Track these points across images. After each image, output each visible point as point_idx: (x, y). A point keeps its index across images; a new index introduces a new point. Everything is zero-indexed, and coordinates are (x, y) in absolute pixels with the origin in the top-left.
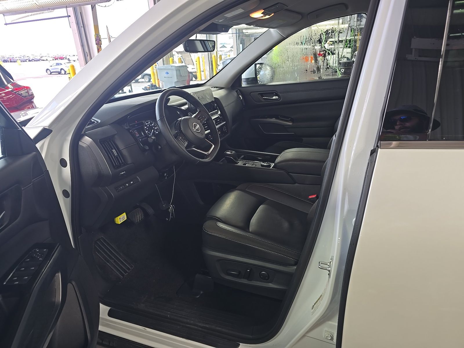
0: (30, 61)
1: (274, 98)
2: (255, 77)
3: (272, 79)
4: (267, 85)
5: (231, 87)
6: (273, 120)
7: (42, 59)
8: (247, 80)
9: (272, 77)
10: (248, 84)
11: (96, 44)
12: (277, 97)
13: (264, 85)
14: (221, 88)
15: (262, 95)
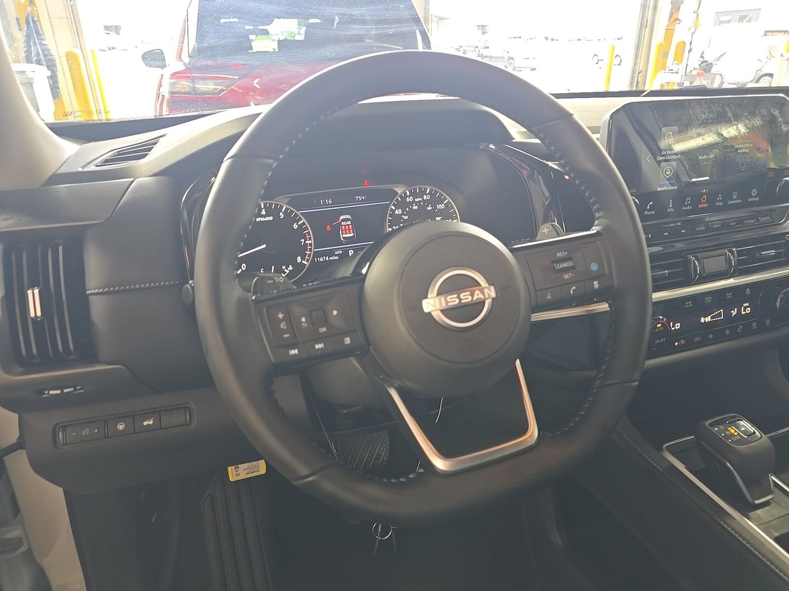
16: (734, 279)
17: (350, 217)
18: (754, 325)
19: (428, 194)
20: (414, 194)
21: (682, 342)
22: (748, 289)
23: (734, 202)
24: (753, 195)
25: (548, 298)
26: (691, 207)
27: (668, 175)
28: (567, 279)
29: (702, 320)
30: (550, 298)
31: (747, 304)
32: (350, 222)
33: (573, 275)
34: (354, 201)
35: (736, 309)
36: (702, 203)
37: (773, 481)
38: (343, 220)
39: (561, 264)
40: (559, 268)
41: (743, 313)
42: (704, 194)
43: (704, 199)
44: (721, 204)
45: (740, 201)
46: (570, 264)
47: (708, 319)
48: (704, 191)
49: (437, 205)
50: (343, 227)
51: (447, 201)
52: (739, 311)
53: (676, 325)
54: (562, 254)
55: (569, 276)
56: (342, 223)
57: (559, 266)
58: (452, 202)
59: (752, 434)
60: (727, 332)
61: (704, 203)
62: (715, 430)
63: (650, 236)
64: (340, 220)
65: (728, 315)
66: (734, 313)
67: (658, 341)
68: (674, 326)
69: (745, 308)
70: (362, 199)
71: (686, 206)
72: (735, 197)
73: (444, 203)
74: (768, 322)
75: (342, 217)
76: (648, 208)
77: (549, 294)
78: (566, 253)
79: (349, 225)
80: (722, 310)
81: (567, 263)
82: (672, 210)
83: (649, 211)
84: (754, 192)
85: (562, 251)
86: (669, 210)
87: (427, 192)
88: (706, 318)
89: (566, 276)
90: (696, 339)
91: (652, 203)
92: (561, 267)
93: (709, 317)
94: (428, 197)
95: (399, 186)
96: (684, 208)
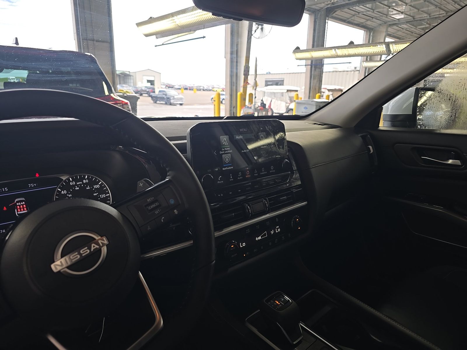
0: (203, 90)
1: (450, 161)
2: (411, 114)
3: (452, 122)
4: (438, 132)
5: (354, 127)
6: (438, 209)
7: (213, 90)
8: (394, 119)
9: (453, 117)
10: (393, 125)
11: (244, 75)
12: (458, 162)
13: (431, 133)
14: (332, 126)
15: (422, 151)
16: (269, 214)
17: (24, 199)
18: (283, 238)
19: (86, 179)
20: (76, 180)
21: (247, 253)
22: (277, 219)
23: (263, 173)
24: (272, 169)
25: (148, 229)
26: (242, 178)
27: (227, 161)
28: (157, 213)
29: (257, 239)
30: (150, 229)
31: (278, 227)
32: (24, 203)
33: (160, 210)
34: (28, 188)
35: (273, 230)
36: (247, 175)
37: (301, 326)
38: (18, 202)
39: (151, 206)
40: (150, 209)
41: (277, 232)
42: (248, 170)
43: (248, 172)
44: (257, 175)
45: (266, 173)
46: (157, 204)
47: (260, 238)
48: (247, 168)
49: (94, 186)
50: (18, 207)
51: (101, 182)
52: (275, 231)
53: (243, 244)
54: (151, 199)
55: (158, 211)
56: (17, 204)
57: (150, 208)
58: (104, 183)
59: (288, 302)
60: (270, 244)
61: (248, 175)
62: (269, 304)
63: (222, 195)
64: (15, 202)
65: (269, 233)
66: (272, 232)
67: (233, 256)
68: (242, 245)
69: (277, 229)
70: (34, 186)
71: (239, 177)
72: (263, 171)
73: (99, 184)
74: (289, 235)
75: (17, 200)
76: (219, 179)
77: (149, 227)
78: (153, 198)
79: (23, 205)
80: (266, 232)
81: (155, 204)
82: (232, 180)
83: (220, 181)
84: (272, 168)
85: (150, 198)
86: (230, 180)
87: (86, 178)
88: (259, 238)
89: (157, 212)
90: (254, 250)
91: (221, 177)
92: (151, 207)
93: (260, 237)
94: (87, 181)
95: (64, 175)
96: (238, 178)
